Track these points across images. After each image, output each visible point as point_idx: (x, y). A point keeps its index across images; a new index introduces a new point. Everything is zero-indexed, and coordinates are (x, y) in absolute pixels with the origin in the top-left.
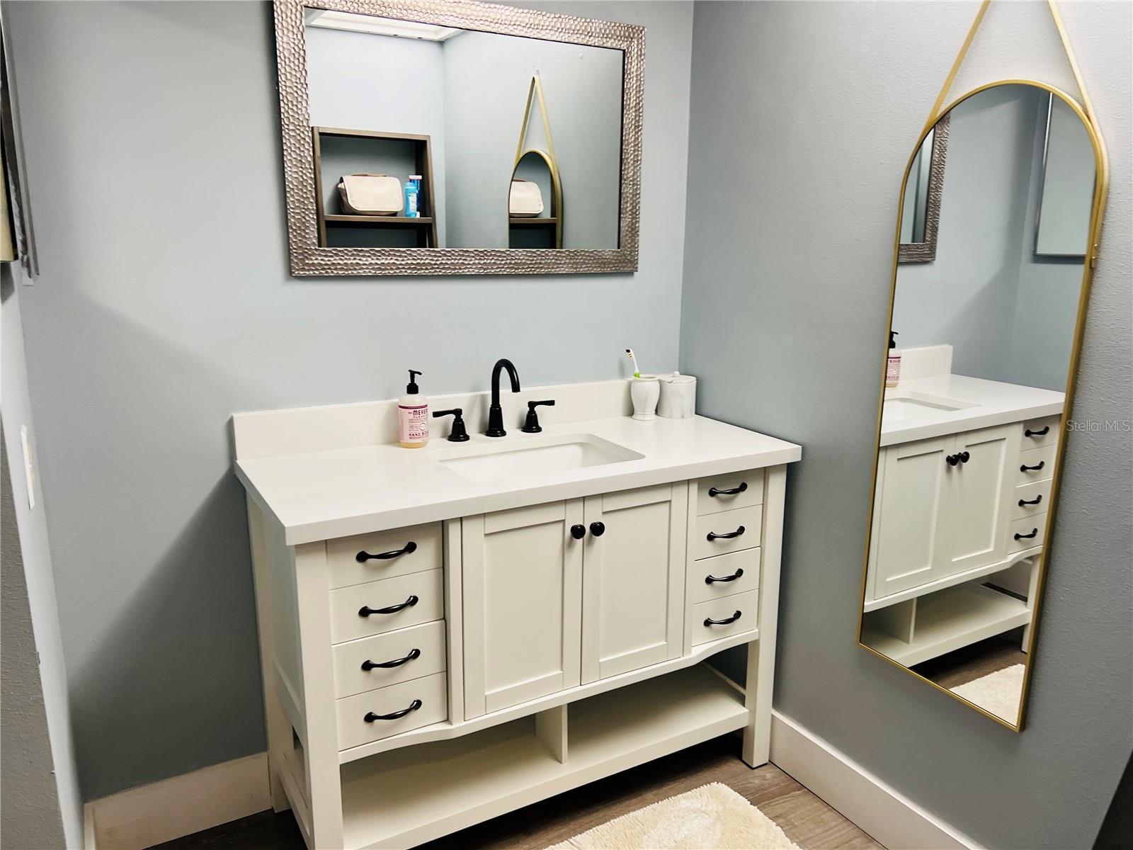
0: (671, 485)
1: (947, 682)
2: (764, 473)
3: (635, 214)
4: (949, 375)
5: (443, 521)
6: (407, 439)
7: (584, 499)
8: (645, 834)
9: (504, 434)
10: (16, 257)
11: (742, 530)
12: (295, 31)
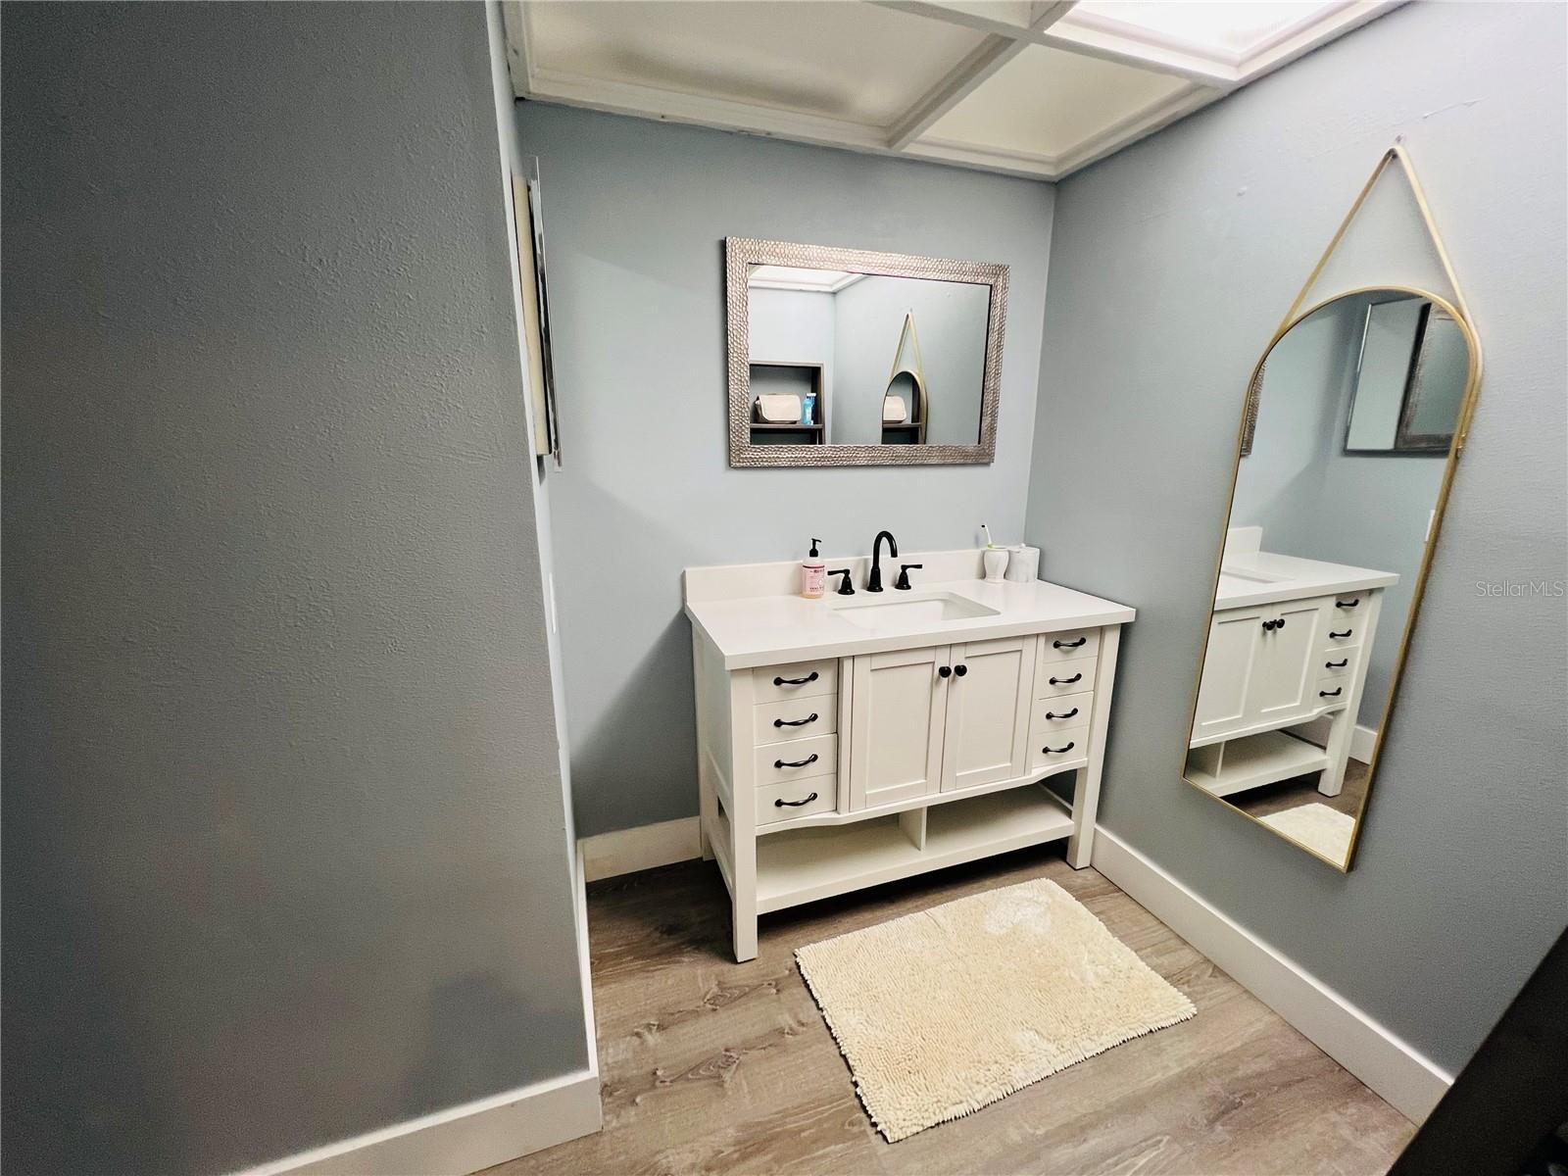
0: (1024, 637)
1: (1254, 811)
2: (1102, 630)
3: (994, 416)
4: (1258, 552)
5: (838, 658)
6: (808, 592)
7: (951, 645)
8: (987, 913)
9: (881, 590)
10: (550, 452)
11: (1079, 676)
12: (741, 282)
